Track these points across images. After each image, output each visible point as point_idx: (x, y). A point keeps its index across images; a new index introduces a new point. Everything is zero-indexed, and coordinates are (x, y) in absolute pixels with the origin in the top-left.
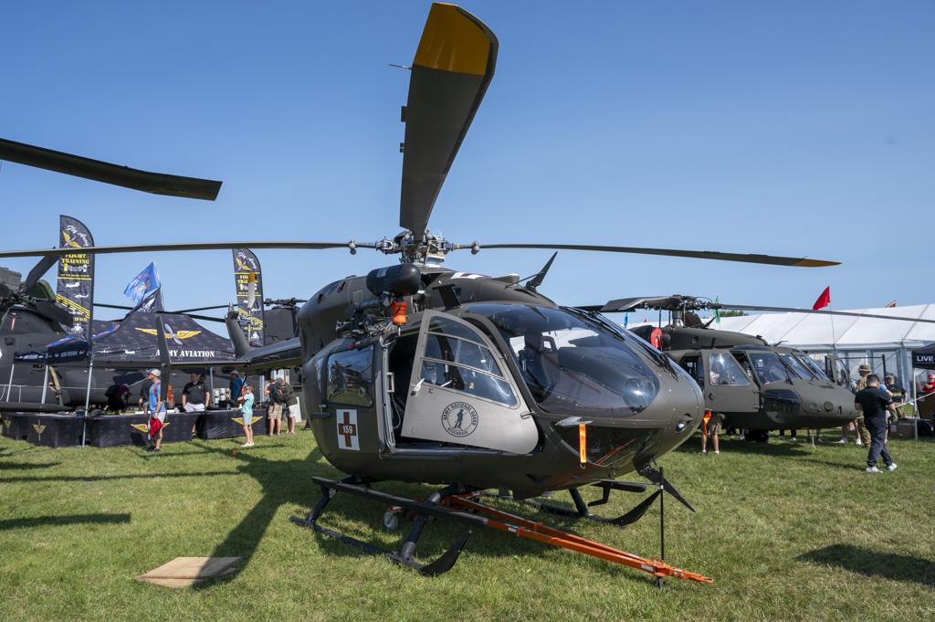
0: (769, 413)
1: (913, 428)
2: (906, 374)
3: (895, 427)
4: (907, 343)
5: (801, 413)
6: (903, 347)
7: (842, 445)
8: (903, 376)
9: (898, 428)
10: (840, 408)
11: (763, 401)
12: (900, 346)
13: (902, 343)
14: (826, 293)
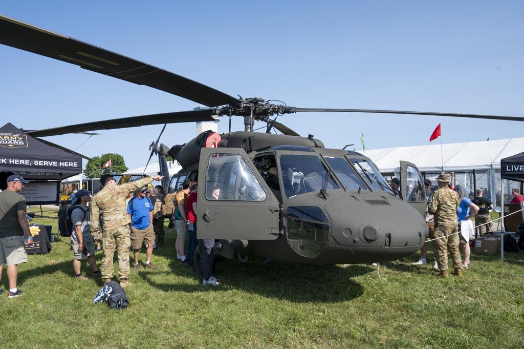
0: (291, 242)
1: (499, 242)
2: (493, 189)
3: (480, 242)
4: (495, 165)
5: (331, 243)
6: (492, 169)
7: (418, 268)
8: (491, 190)
9: (482, 244)
10: (389, 236)
11: (285, 223)
12: (490, 168)
13: (491, 165)
14: (438, 128)
